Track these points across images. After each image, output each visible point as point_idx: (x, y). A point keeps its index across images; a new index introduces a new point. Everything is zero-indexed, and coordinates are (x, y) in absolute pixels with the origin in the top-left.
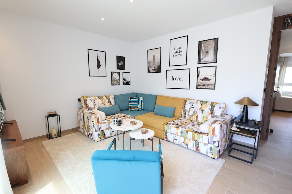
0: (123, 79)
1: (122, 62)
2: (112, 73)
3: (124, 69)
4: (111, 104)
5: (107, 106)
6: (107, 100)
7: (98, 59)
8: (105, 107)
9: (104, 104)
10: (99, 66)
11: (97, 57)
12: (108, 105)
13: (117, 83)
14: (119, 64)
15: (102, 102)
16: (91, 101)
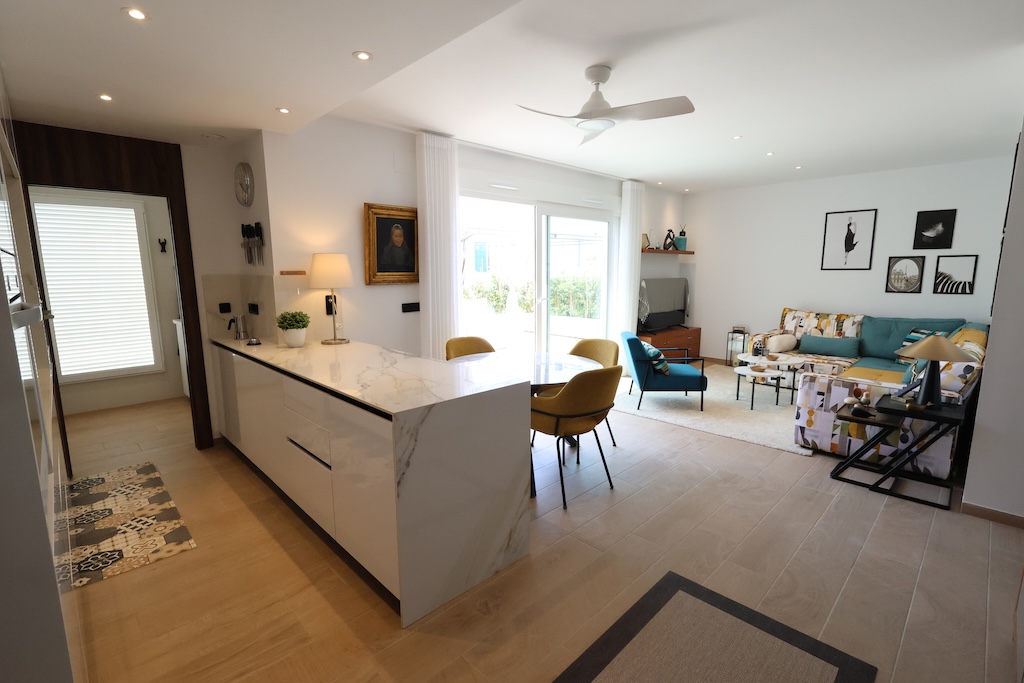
0: (938, 275)
1: (940, 228)
2: (893, 260)
3: (948, 245)
4: (840, 331)
5: (825, 335)
6: (834, 323)
7: (849, 230)
8: (819, 335)
9: (822, 331)
10: (849, 244)
11: (849, 225)
12: (830, 332)
13: (907, 286)
14: (926, 234)
15: (819, 325)
16: (794, 318)
